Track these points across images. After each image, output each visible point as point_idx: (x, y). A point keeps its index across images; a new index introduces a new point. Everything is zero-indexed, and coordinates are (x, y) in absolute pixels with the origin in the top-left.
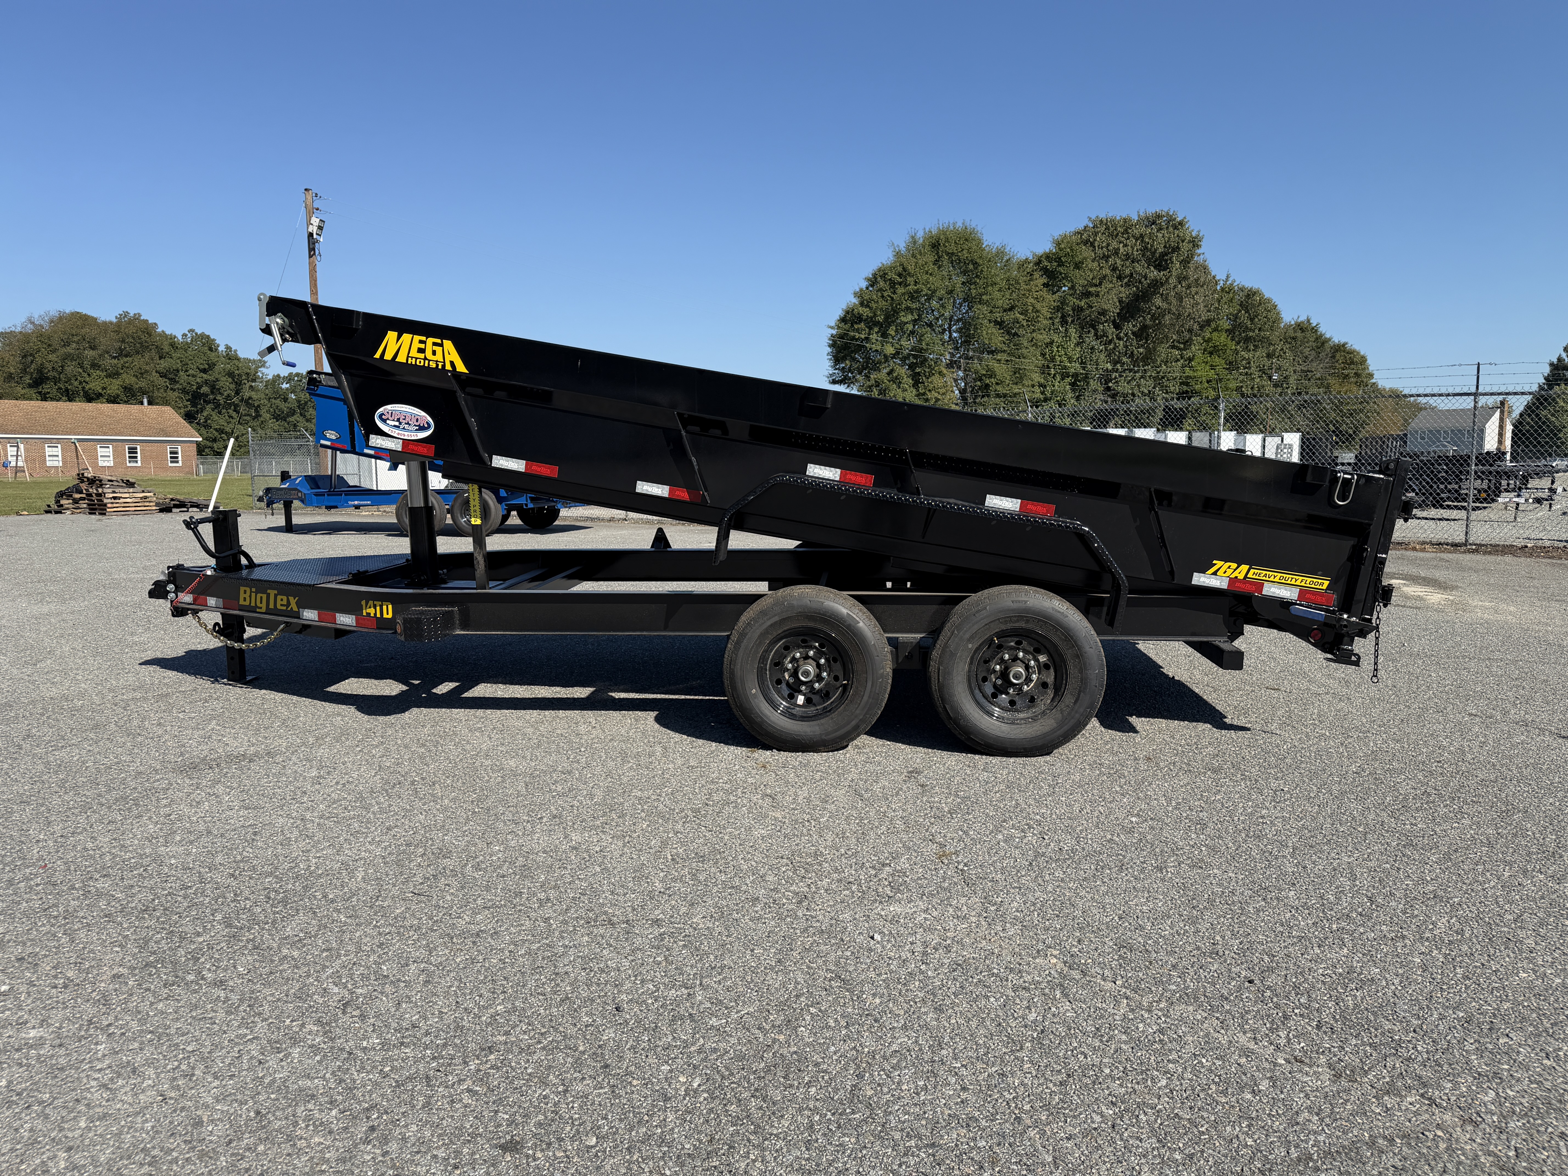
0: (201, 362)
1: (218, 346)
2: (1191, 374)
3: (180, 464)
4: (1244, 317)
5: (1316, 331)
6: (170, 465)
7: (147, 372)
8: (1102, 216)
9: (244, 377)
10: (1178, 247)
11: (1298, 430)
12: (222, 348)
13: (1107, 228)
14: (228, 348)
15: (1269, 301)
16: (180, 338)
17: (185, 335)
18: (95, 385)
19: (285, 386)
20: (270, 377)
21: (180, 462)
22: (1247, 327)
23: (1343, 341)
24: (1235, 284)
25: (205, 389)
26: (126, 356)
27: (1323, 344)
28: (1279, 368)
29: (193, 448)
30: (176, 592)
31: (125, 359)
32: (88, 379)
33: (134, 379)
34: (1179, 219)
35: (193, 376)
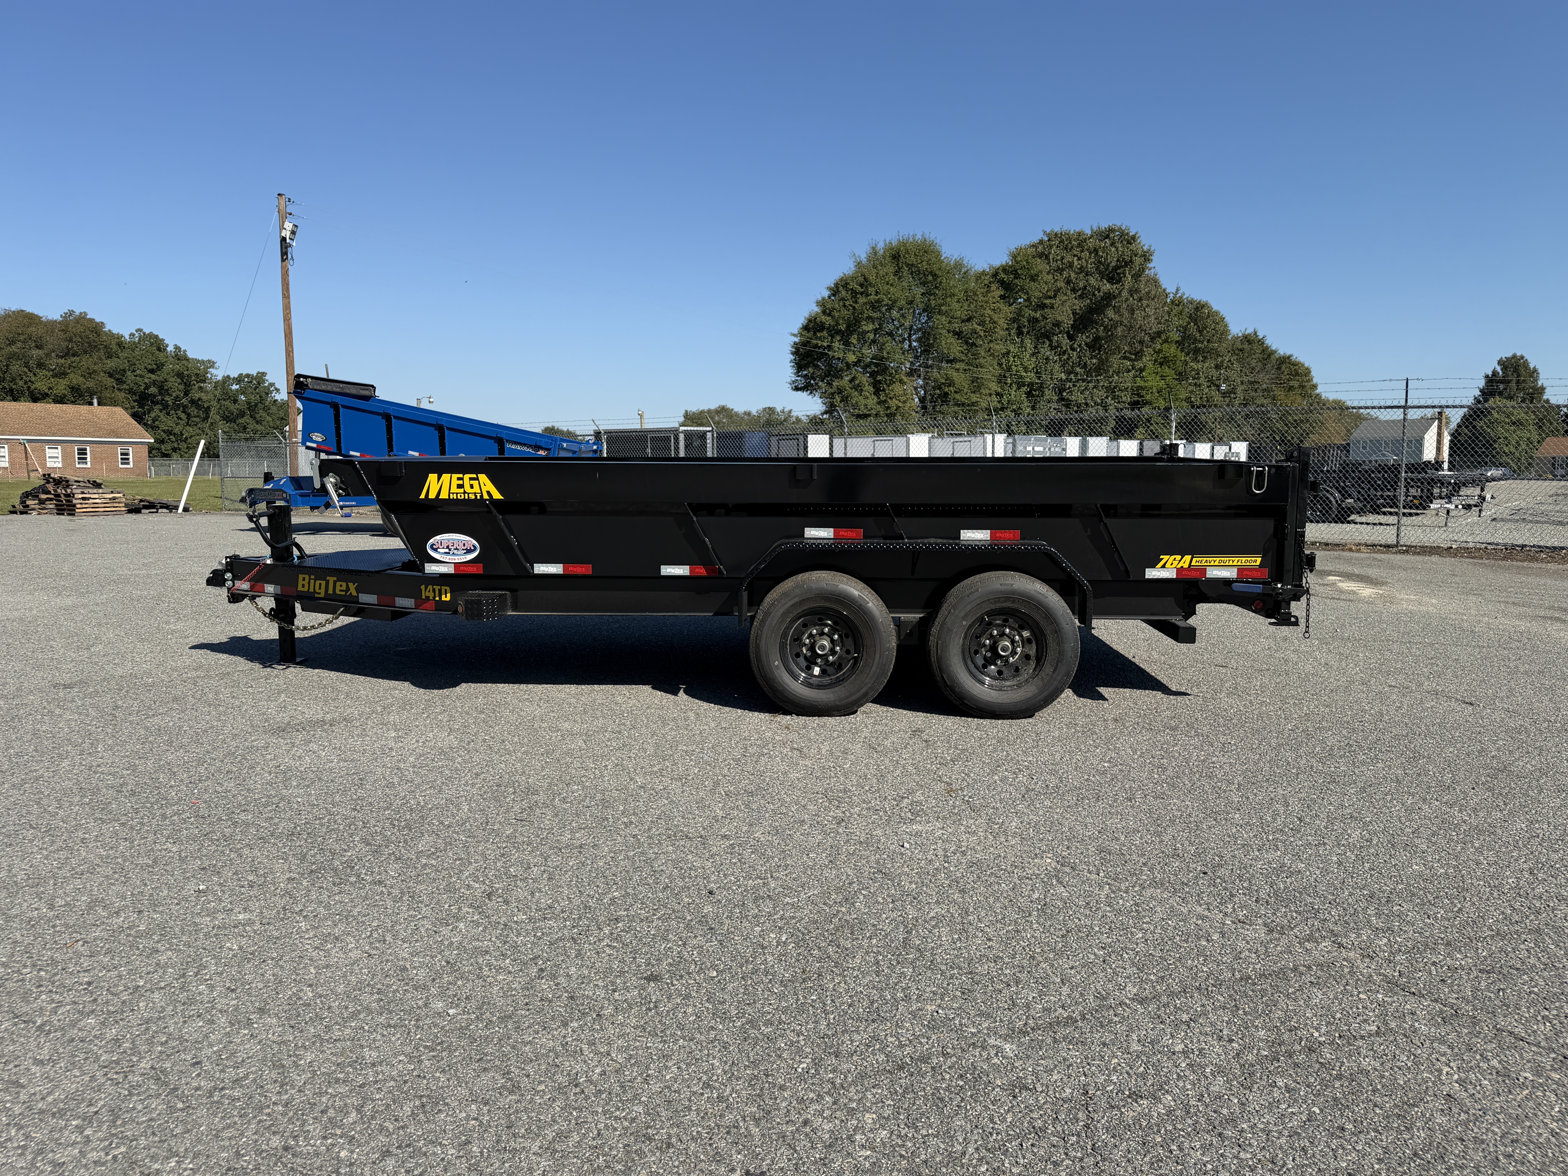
0: (149, 362)
1: (167, 346)
2: (1142, 384)
3: (131, 465)
4: (1193, 328)
5: (1263, 343)
6: (121, 466)
7: (95, 371)
8: (1057, 229)
9: (193, 378)
10: (1131, 261)
11: (1245, 440)
12: (170, 348)
13: (1062, 241)
14: (177, 348)
15: (1217, 313)
16: (127, 337)
17: (132, 335)
18: (40, 385)
19: (235, 387)
20: (220, 378)
21: (131, 464)
22: (1196, 339)
23: (1288, 353)
24: (1185, 297)
25: (153, 390)
26: (74, 355)
27: (1269, 356)
28: (1226, 380)
29: (145, 449)
30: (233, 580)
31: (73, 359)
32: (33, 379)
33: (81, 379)
34: (1131, 234)
35: (141, 376)
